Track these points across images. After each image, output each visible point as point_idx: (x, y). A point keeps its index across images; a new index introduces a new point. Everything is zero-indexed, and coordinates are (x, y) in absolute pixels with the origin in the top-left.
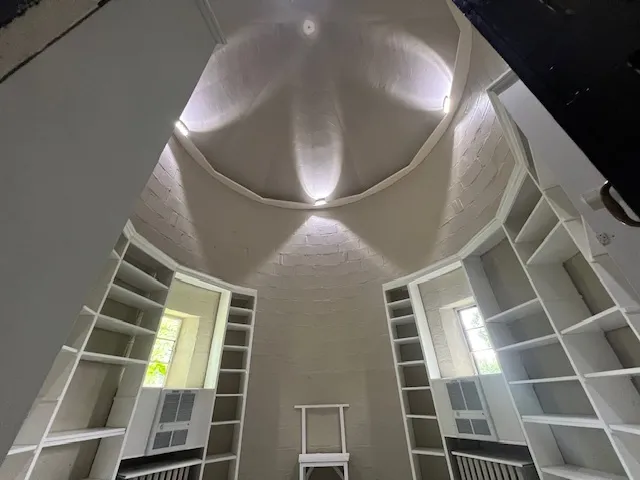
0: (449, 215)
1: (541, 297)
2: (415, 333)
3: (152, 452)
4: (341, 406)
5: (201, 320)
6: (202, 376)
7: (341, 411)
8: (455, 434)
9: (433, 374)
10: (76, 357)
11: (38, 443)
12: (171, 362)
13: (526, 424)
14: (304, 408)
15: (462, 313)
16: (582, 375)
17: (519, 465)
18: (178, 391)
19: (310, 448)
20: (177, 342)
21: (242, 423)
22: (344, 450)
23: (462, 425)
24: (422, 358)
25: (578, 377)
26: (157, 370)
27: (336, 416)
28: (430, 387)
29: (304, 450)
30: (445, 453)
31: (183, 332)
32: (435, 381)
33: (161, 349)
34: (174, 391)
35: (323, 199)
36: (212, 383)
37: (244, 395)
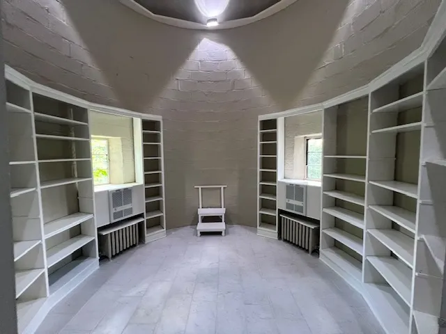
0: (328, 60)
1: (369, 157)
2: (275, 153)
3: (113, 221)
4: (222, 187)
5: (122, 139)
6: (133, 174)
7: (222, 189)
8: (284, 208)
9: (280, 178)
10: (37, 192)
11: (41, 239)
12: (109, 168)
13: (324, 213)
14: (200, 187)
15: (309, 141)
16: (368, 205)
17: (312, 227)
18: (119, 190)
19: (204, 206)
20: (108, 155)
21: (164, 199)
22: (223, 206)
23: (289, 206)
24: (276, 169)
25: (365, 205)
26: (101, 173)
27: (219, 191)
28: (277, 185)
29: (201, 206)
30: (276, 214)
31: (110, 148)
32: (279, 182)
33: (98, 161)
34: (117, 191)
35: (215, 20)
36: (140, 180)
37: (163, 185)
